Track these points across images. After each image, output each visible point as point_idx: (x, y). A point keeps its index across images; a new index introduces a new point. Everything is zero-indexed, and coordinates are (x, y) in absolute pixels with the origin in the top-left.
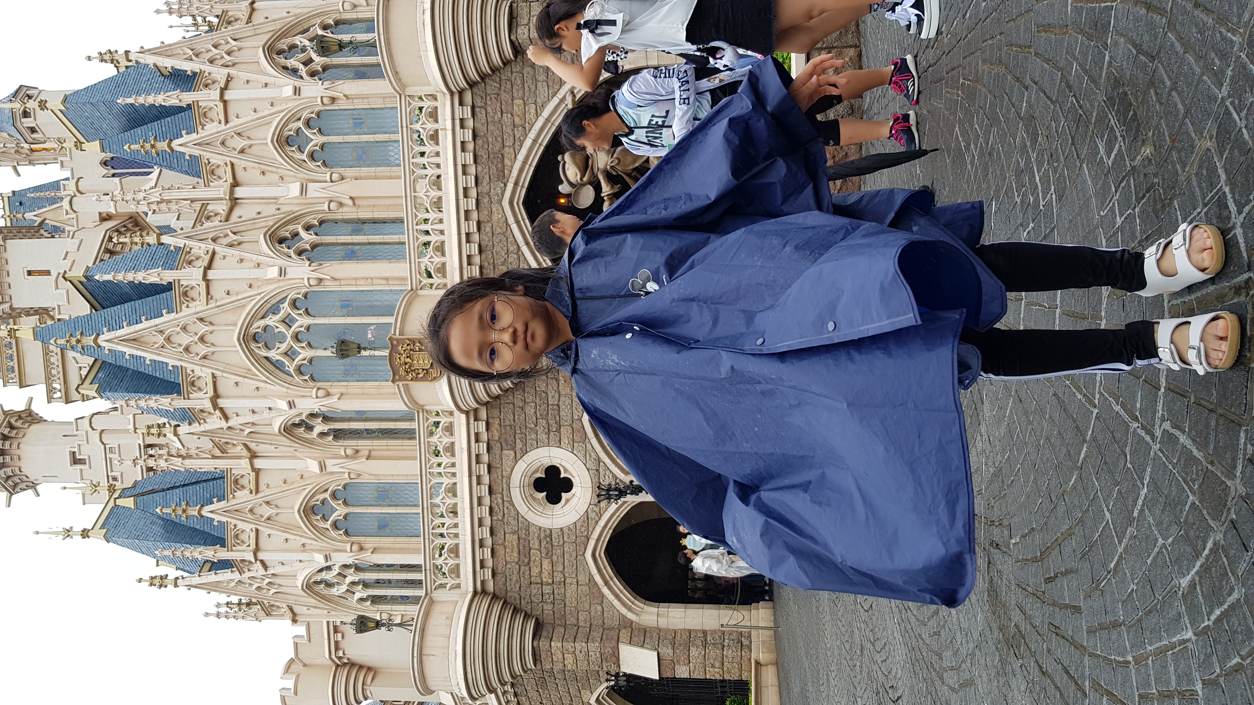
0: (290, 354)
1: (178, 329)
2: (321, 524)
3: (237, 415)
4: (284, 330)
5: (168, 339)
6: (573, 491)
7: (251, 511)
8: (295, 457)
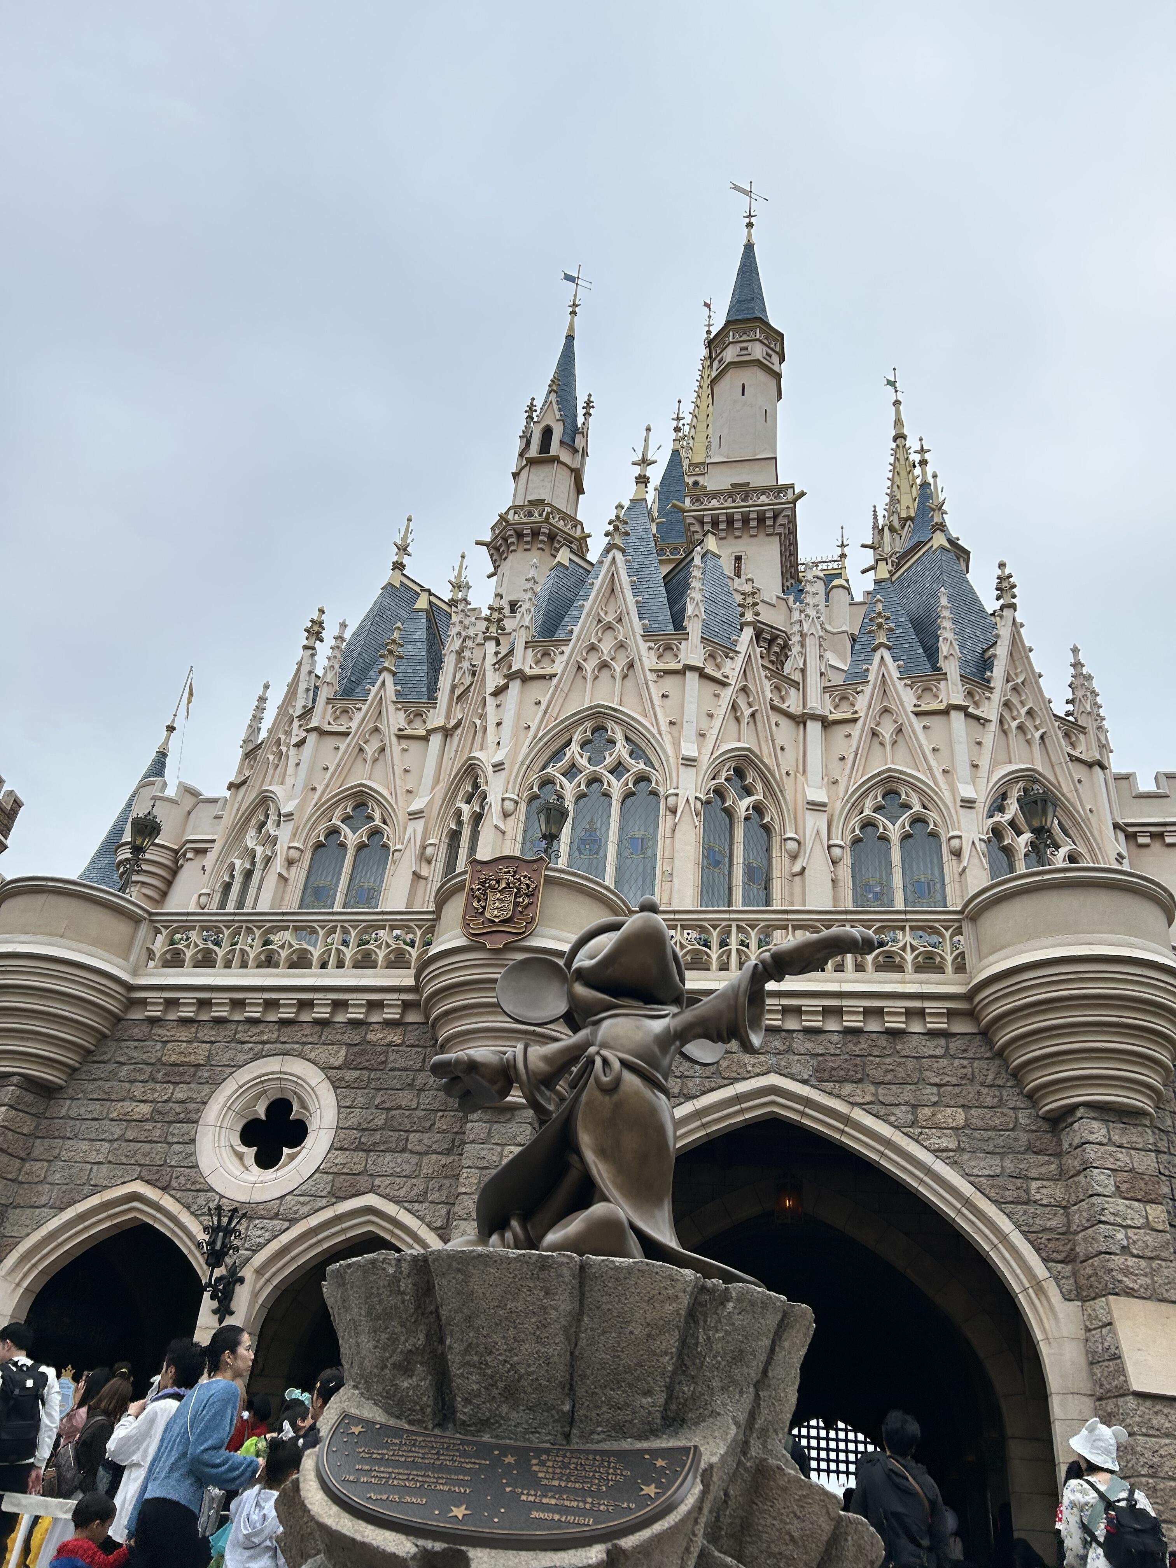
0: (571, 771)
1: (621, 637)
2: (338, 813)
3: (498, 706)
4: (605, 763)
5: (609, 627)
6: (255, 1169)
7: (376, 730)
8: (437, 781)
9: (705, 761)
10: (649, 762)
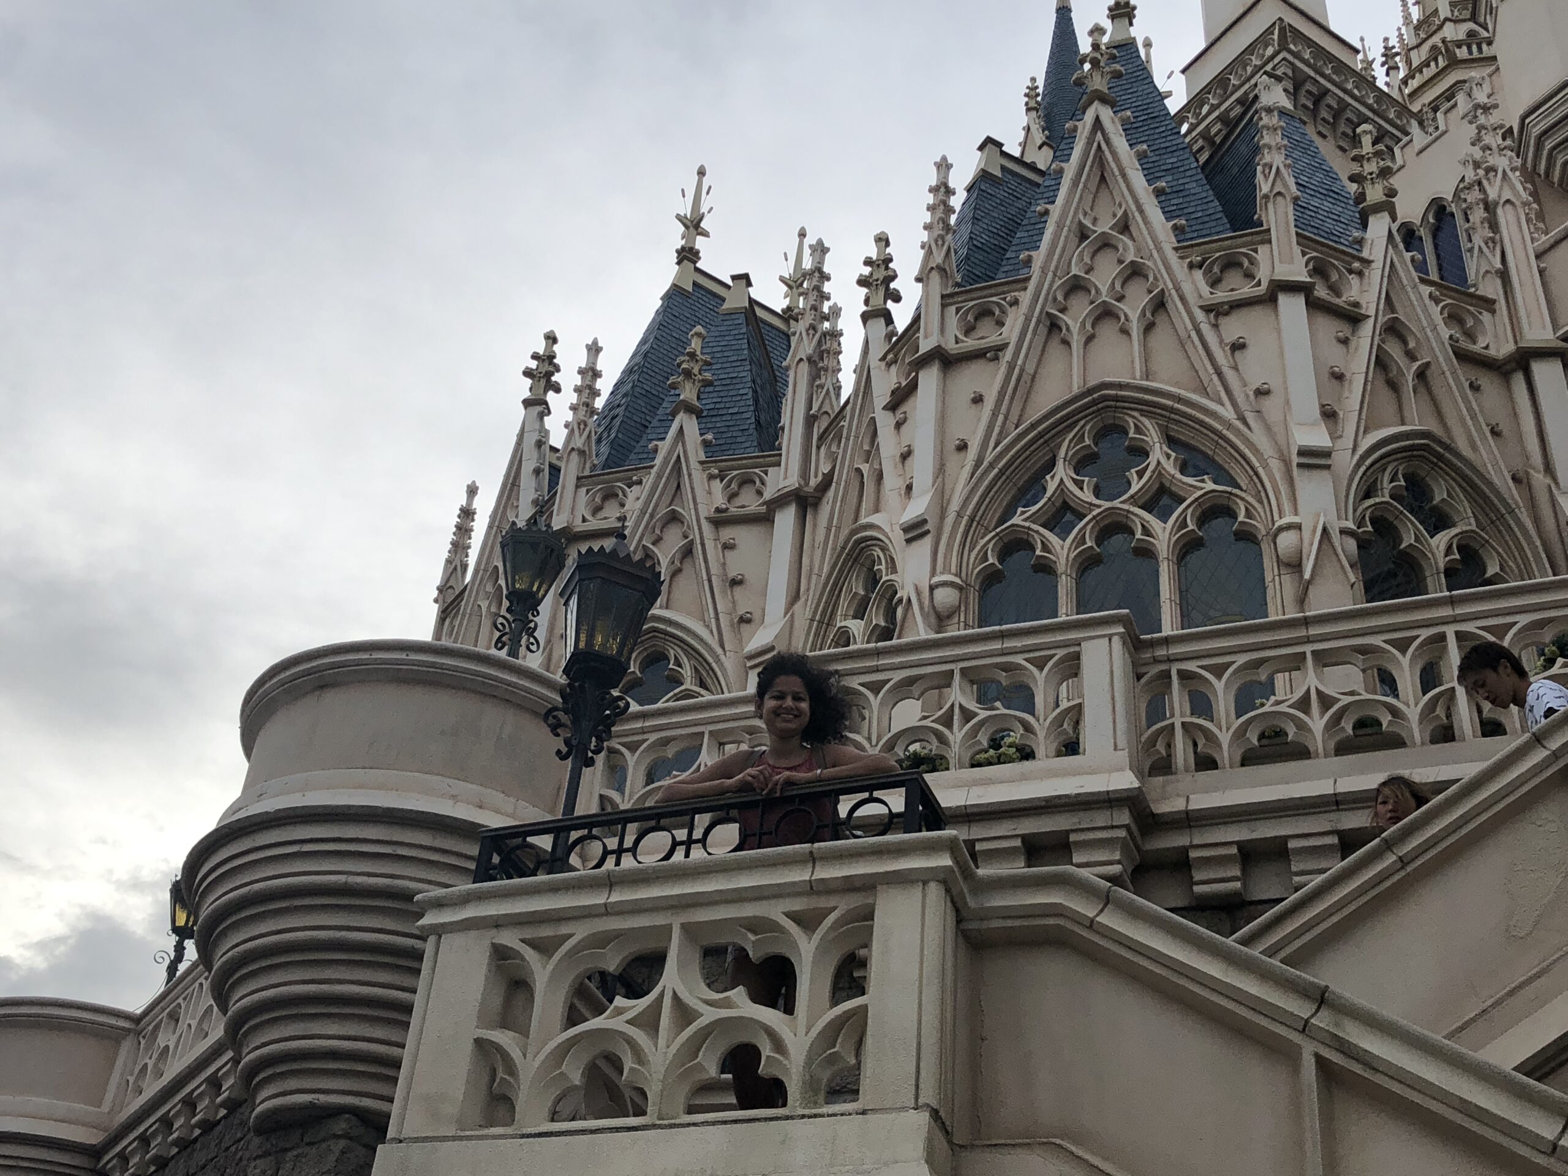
0: (1062, 516)
1: (1130, 257)
3: (898, 425)
4: (1132, 491)
5: (1105, 243)
7: (674, 517)
8: (794, 597)
9: (1344, 460)
10: (1222, 475)
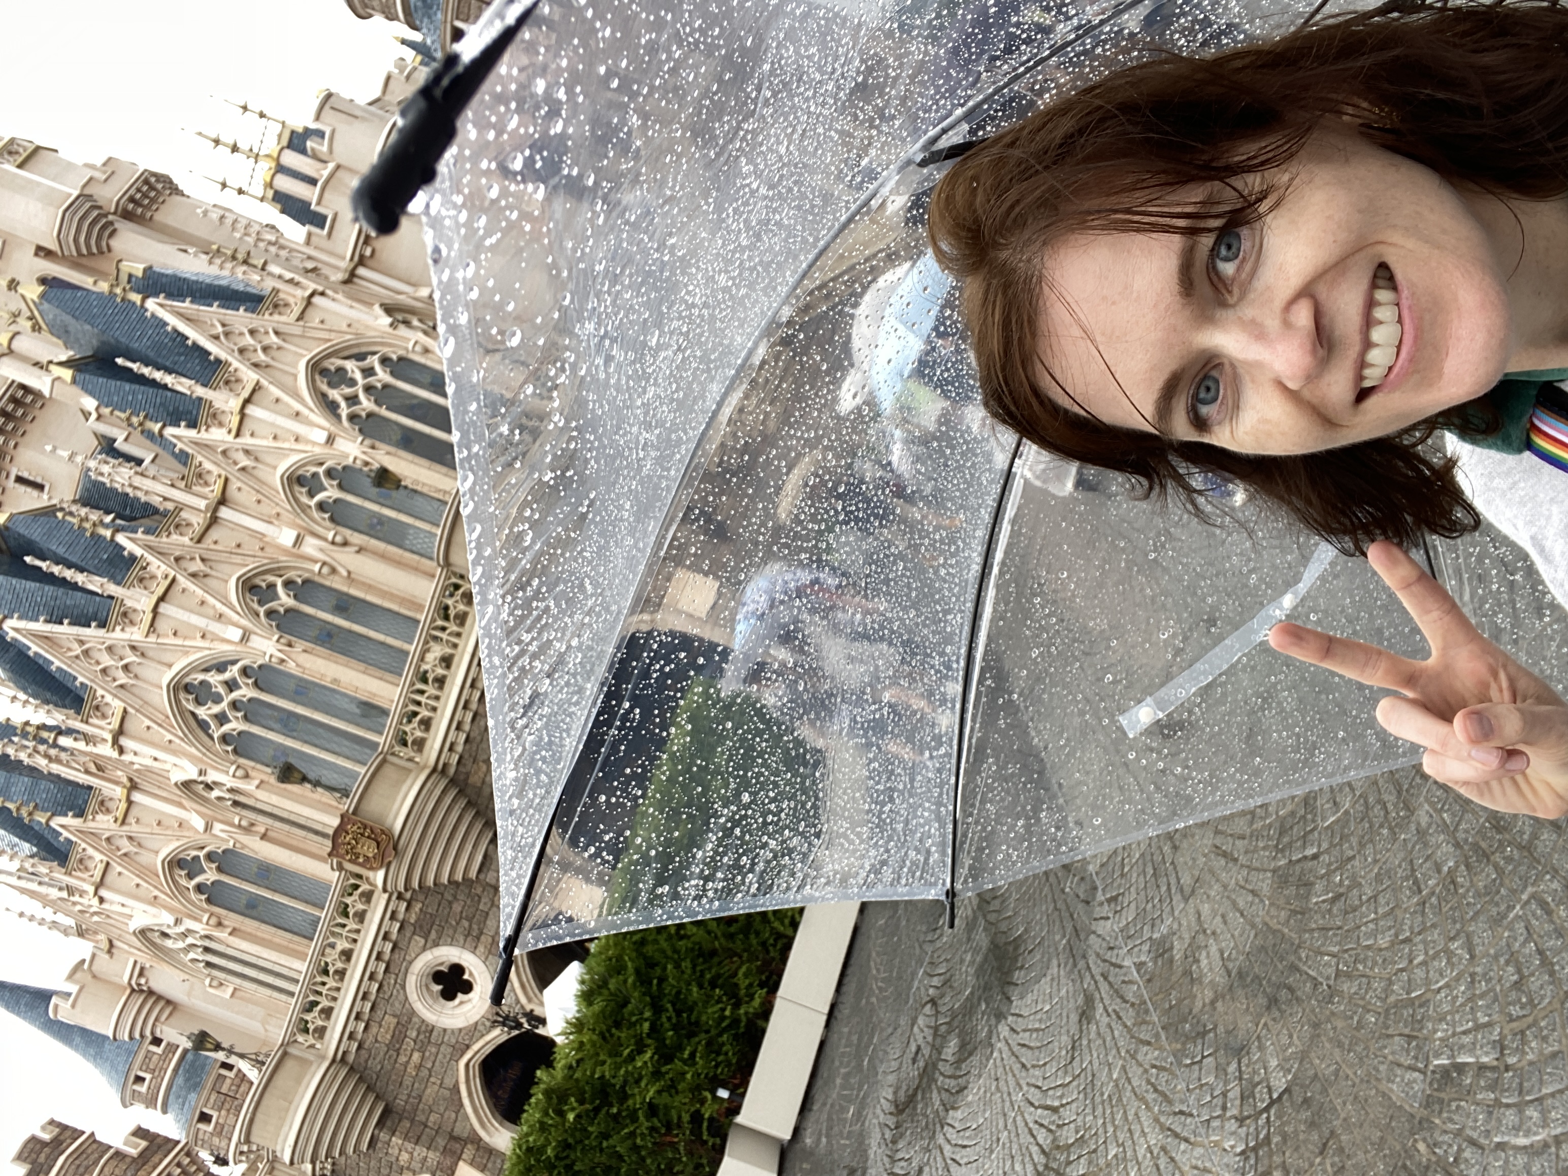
0: (221, 719)
2: (183, 882)
3: (136, 755)
5: (86, 653)
6: (471, 995)
8: (180, 805)
9: (245, 623)
